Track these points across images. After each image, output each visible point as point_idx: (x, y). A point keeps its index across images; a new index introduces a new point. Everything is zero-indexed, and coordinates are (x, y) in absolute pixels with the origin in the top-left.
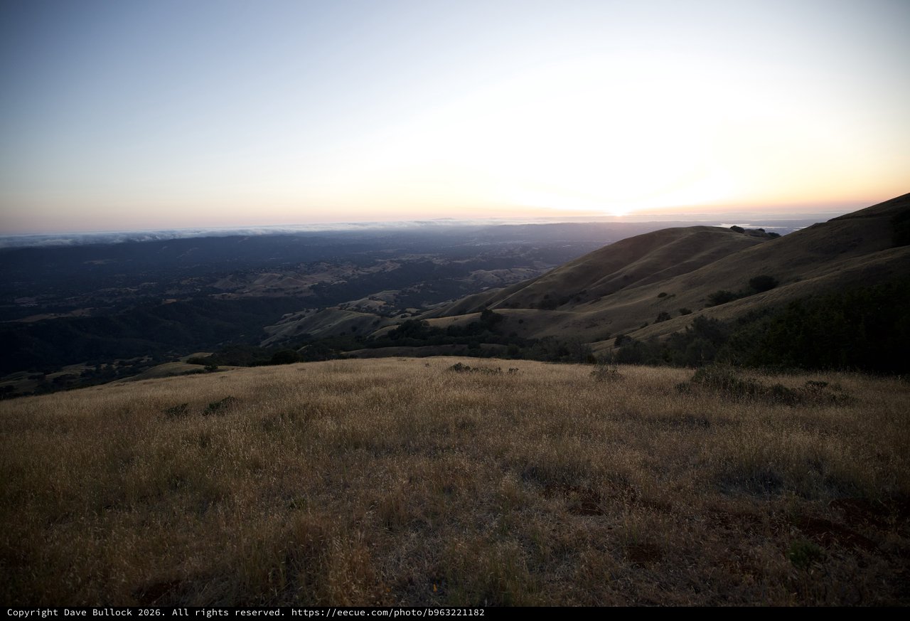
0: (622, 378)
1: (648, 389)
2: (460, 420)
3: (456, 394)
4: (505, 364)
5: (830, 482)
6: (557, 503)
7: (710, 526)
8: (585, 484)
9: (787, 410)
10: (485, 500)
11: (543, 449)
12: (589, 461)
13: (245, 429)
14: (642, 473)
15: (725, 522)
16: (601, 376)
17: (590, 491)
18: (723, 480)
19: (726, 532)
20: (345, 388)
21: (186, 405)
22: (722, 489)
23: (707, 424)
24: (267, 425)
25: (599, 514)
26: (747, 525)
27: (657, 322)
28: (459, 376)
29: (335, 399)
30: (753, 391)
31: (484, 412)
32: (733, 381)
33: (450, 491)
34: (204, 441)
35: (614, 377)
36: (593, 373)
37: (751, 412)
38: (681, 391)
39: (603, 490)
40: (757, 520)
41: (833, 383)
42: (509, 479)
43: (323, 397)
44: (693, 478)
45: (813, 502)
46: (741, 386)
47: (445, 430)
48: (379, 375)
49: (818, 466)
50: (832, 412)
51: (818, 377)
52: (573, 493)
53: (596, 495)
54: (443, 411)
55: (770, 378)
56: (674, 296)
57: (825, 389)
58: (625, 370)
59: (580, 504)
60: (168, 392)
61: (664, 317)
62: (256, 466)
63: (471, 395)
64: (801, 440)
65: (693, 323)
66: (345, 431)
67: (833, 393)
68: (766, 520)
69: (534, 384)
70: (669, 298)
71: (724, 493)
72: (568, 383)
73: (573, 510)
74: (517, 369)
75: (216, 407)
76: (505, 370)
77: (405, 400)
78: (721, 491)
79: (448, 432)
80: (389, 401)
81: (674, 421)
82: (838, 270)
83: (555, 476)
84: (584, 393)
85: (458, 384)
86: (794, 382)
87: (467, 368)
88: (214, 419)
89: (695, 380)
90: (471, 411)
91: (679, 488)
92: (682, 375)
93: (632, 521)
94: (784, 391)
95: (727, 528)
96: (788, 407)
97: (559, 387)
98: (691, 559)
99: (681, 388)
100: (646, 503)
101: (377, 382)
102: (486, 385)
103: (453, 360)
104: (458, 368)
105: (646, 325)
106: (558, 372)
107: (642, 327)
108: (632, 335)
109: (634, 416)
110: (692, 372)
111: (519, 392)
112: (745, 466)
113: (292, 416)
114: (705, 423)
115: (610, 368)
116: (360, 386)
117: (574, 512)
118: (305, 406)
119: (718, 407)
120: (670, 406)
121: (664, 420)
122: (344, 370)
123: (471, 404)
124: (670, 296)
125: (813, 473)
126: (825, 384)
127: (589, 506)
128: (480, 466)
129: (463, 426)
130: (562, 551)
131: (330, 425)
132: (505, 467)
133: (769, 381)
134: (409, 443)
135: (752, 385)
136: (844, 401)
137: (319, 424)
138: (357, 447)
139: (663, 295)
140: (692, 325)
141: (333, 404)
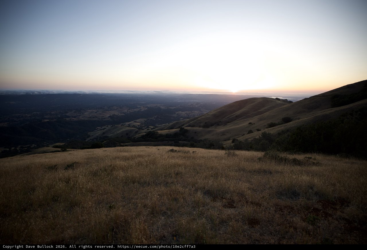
0: (237, 155)
1: (247, 159)
2: (176, 172)
3: (173, 161)
4: (191, 150)
5: (316, 194)
6: (218, 204)
7: (276, 211)
8: (228, 196)
9: (299, 168)
10: (190, 203)
11: (211, 183)
12: (229, 187)
14: (249, 192)
15: (281, 209)
16: (229, 155)
17: (230, 199)
18: (278, 194)
19: (282, 213)
20: (126, 159)
21: (56, 165)
23: (271, 173)
24: (95, 174)
25: (235, 208)
26: (289, 210)
27: (248, 134)
28: (174, 154)
29: (123, 163)
30: (285, 161)
31: (185, 168)
32: (278, 157)
33: (176, 200)
34: (68, 180)
35: (234, 155)
36: (226, 153)
37: (286, 168)
38: (260, 160)
39: (236, 198)
40: (292, 208)
41: (313, 157)
42: (199, 195)
43: (118, 162)
45: (311, 201)
46: (281, 159)
47: (170, 176)
48: (141, 153)
49: (312, 188)
50: (314, 168)
51: (308, 155)
52: (224, 200)
53: (233, 200)
54: (169, 168)
55: (292, 156)
56: (254, 124)
57: (311, 160)
58: (237, 152)
59: (227, 204)
60: (47, 160)
61: (250, 132)
62: (92, 191)
63: (180, 162)
64: (305, 178)
66: (128, 176)
67: (314, 161)
68: (295, 208)
69: (203, 157)
70: (252, 124)
71: (279, 199)
72: (216, 157)
73: (225, 206)
74: (196, 152)
75: (70, 166)
76: (191, 152)
77: (152, 164)
78: (278, 198)
80: (145, 164)
81: (259, 172)
82: (313, 116)
83: (216, 193)
84: (224, 161)
85: (173, 157)
86: (300, 157)
87: (176, 151)
88: (70, 171)
89: (265, 156)
90: (180, 168)
91: (263, 197)
92: (260, 154)
93: (248, 210)
94: (297, 160)
95: (282, 212)
97: (214, 159)
98: (270, 224)
99: (260, 159)
100: (252, 203)
101: (139, 156)
102: (184, 158)
103: (170, 148)
104: (172, 151)
105: (244, 135)
106: (212, 153)
107: (242, 136)
108: (238, 139)
109: (244, 170)
110: (263, 153)
112: (287, 189)
113: (106, 170)
114: (270, 173)
115: (232, 151)
116: (133, 158)
117: (225, 207)
118: (111, 166)
119: (273, 166)
120: (257, 166)
121: (255, 171)
122: (127, 152)
123: (180, 165)
125: (310, 191)
126: (311, 158)
127: (231, 205)
128: (186, 190)
129: (177, 174)
130: (223, 222)
131: (122, 174)
132: (197, 190)
133: (291, 157)
134: (156, 181)
135: (285, 158)
136: (318, 164)
137: (117, 173)
138: (134, 183)
139: (250, 123)
140: (261, 135)
141: (122, 165)
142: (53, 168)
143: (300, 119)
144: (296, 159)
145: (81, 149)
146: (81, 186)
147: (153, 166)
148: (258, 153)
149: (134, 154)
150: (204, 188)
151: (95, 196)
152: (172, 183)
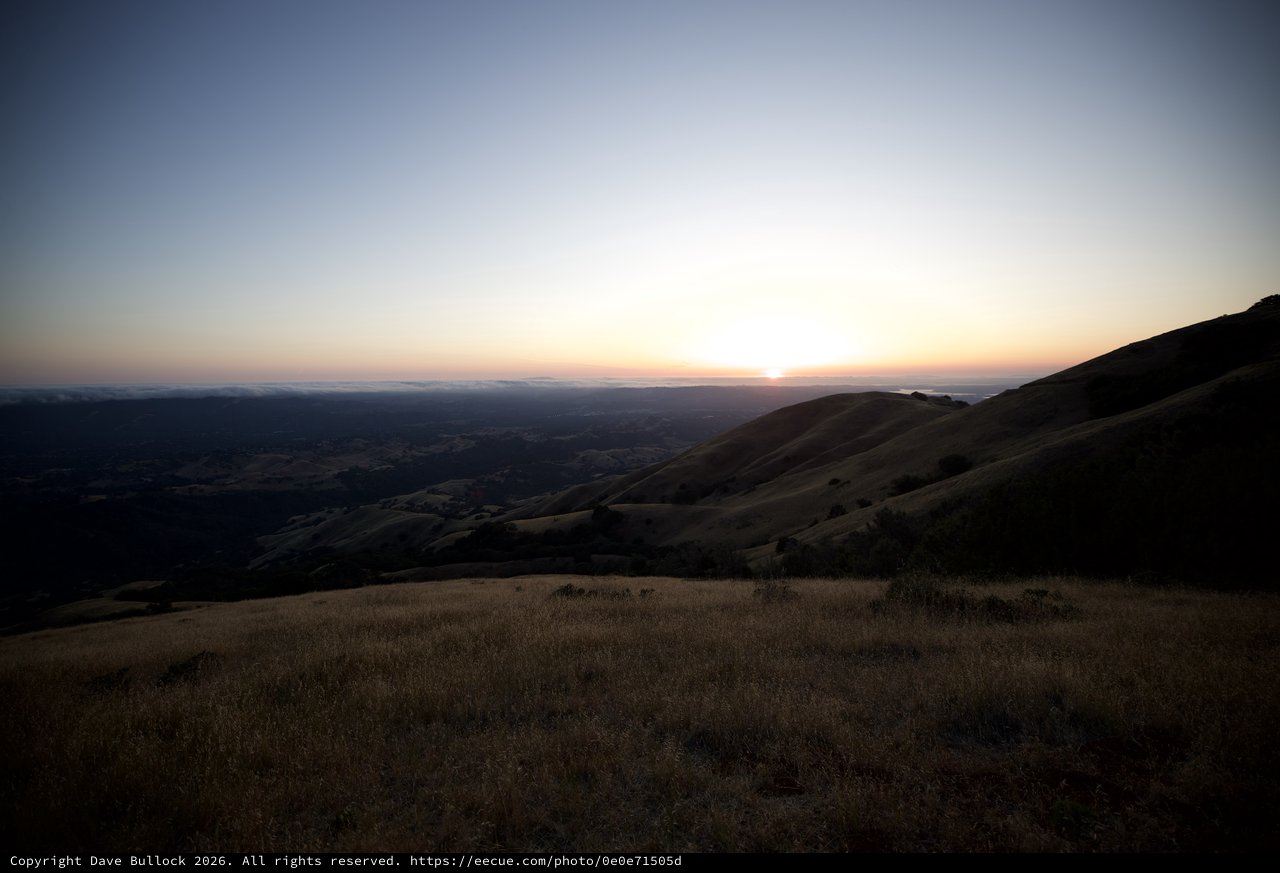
0: (796, 596)
1: (833, 610)
2: (584, 669)
3: (572, 630)
4: (634, 584)
5: (1075, 720)
6: (741, 783)
7: (944, 796)
8: (775, 750)
9: (1008, 630)
10: (638, 786)
11: (710, 704)
12: (775, 717)
13: (239, 702)
14: (847, 728)
15: (961, 787)
16: (769, 596)
17: (783, 760)
18: (948, 730)
19: (965, 801)
20: (396, 630)
21: (126, 670)
22: (949, 742)
24: (279, 695)
25: (800, 792)
26: (990, 789)
27: (829, 518)
28: (573, 604)
29: (386, 647)
30: (962, 607)
31: (617, 654)
32: (937, 594)
33: (586, 777)
35: (787, 596)
36: (757, 592)
37: (967, 634)
38: (876, 611)
39: (801, 756)
40: (999, 780)
41: (1051, 591)
42: (671, 751)
43: (369, 646)
44: (912, 730)
45: (1060, 749)
46: (948, 600)
47: (563, 686)
49: (1057, 701)
50: (1060, 628)
51: (1036, 584)
52: (760, 765)
53: (791, 765)
54: (556, 657)
55: (981, 588)
56: (849, 482)
57: (1045, 600)
58: (799, 585)
59: (771, 781)
60: (88, 651)
61: (837, 511)
62: (265, 765)
63: (596, 630)
64: (1033, 667)
65: (876, 518)
66: (408, 696)
67: (1055, 603)
68: (1010, 779)
69: (679, 611)
70: (842, 486)
71: (953, 747)
72: (725, 608)
73: (763, 790)
74: (653, 590)
75: (182, 669)
76: (636, 592)
77: (496, 644)
78: (949, 746)
79: (567, 689)
80: (470, 646)
81: (876, 652)
82: (1037, 447)
83: (731, 742)
84: (751, 620)
85: (572, 615)
86: (1010, 591)
87: (581, 591)
88: (181, 690)
89: (890, 594)
90: (598, 654)
91: (898, 745)
92: (872, 589)
93: (847, 797)
94: (999, 604)
95: (966, 796)
96: (1009, 625)
97: (716, 613)
99: (875, 606)
100: (859, 770)
101: (449, 617)
103: (559, 581)
104: (567, 591)
105: (816, 522)
106: (710, 592)
107: (811, 526)
108: (798, 537)
109: (823, 649)
110: (885, 584)
111: (661, 623)
112: (974, 708)
114: (914, 653)
115: (778, 583)
116: (423, 625)
117: (765, 793)
118: (340, 659)
119: (923, 629)
120: (868, 632)
121: (861, 652)
123: (597, 645)
124: (844, 483)
125: (1054, 710)
126: (1045, 593)
127: (784, 783)
128: (623, 736)
129: (588, 677)
131: (383, 689)
132: (660, 735)
133: (981, 592)
134: (510, 708)
135: (961, 598)
136: (1068, 613)
137: (363, 689)
138: (428, 722)
139: (834, 482)
140: (875, 521)
141: (385, 656)
142: (113, 680)
143: (994, 460)
144: (995, 597)
145: (228, 601)
146: (222, 749)
147: (499, 652)
148: (868, 583)
149: (429, 608)
150: (687, 725)
151: (275, 784)
152: (570, 712)
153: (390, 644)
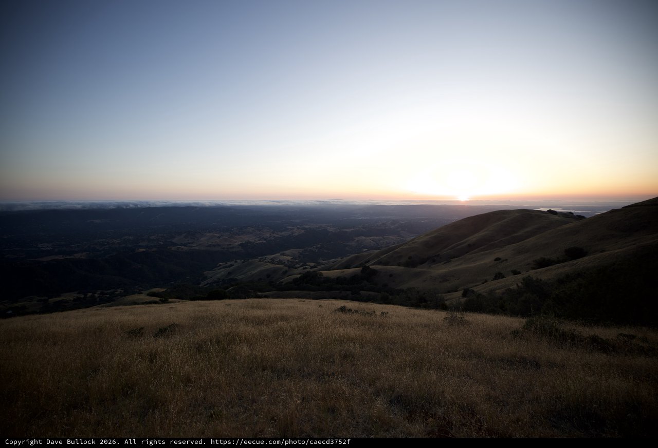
0: (468, 323)
1: (489, 333)
2: (343, 352)
3: (341, 330)
4: (378, 308)
6: (418, 428)
8: (440, 412)
9: (603, 358)
10: (361, 421)
11: (407, 380)
12: (443, 392)
13: (183, 349)
14: (486, 405)
16: (452, 321)
17: (444, 418)
18: (554, 416)
20: (258, 322)
21: (142, 328)
22: (554, 424)
23: (538, 365)
24: (199, 348)
27: (494, 279)
28: (344, 316)
29: (250, 330)
30: (573, 339)
31: (362, 346)
32: (557, 330)
33: (333, 411)
34: (153, 357)
35: (462, 322)
36: (446, 319)
37: (574, 357)
38: (515, 336)
39: (455, 418)
41: (640, 335)
42: (380, 404)
43: (242, 328)
44: (529, 413)
46: (564, 334)
47: (331, 360)
48: (284, 312)
50: (642, 361)
51: (627, 331)
52: (431, 419)
53: (449, 422)
54: (331, 344)
55: (587, 329)
56: (506, 260)
57: (634, 341)
58: (470, 317)
59: (437, 430)
60: (131, 318)
61: (499, 276)
62: (188, 380)
63: (352, 332)
65: (522, 281)
66: (256, 357)
67: (641, 344)
69: (400, 325)
70: (502, 262)
72: (426, 325)
74: (388, 313)
75: (164, 331)
76: (378, 313)
77: (302, 333)
79: (333, 362)
80: (290, 334)
81: (511, 362)
82: (634, 244)
83: (416, 403)
84: (439, 335)
85: (343, 323)
86: (608, 333)
87: (350, 310)
88: (161, 340)
89: (526, 327)
90: (352, 345)
91: (518, 420)
92: (516, 323)
94: (599, 340)
96: (605, 355)
99: (515, 333)
100: (491, 432)
101: (283, 318)
102: (364, 324)
103: (340, 303)
104: (343, 309)
105: (486, 281)
106: (419, 316)
107: (483, 283)
108: (475, 289)
109: (478, 355)
110: (524, 321)
111: (389, 331)
112: (572, 405)
113: (218, 342)
114: (536, 365)
115: (458, 315)
116: (269, 321)
118: (228, 334)
119: (546, 351)
120: (507, 349)
121: (502, 360)
122: (259, 307)
123: (352, 340)
124: (504, 260)
126: (634, 337)
127: (445, 432)
128: (356, 392)
129: (345, 357)
131: (245, 350)
132: (377, 394)
133: (587, 331)
134: (304, 368)
135: (573, 335)
136: (650, 352)
137: (237, 349)
138: (264, 370)
139: (497, 259)
140: (522, 283)
141: (249, 333)
142: (136, 332)
143: (602, 251)
144: (597, 336)
148: (512, 320)
149: (274, 312)
150: (393, 390)
151: (191, 391)
153: (253, 329)
